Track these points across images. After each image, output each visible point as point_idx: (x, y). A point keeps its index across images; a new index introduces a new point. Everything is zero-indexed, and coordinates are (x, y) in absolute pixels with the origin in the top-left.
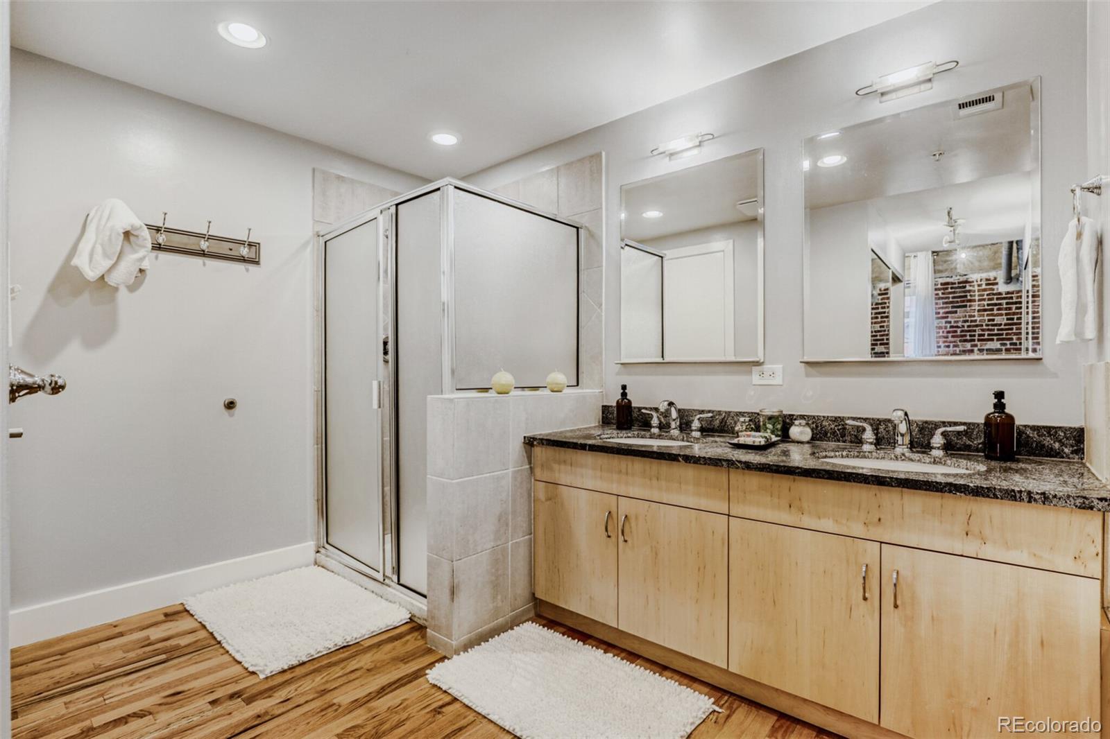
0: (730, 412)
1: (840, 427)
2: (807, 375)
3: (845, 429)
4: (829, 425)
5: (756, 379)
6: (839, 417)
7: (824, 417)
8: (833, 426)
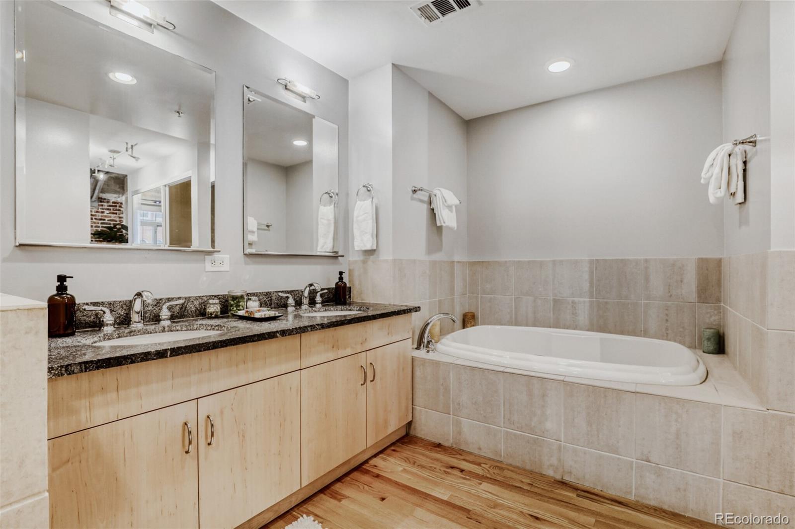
0: (190, 297)
1: (269, 299)
2: (246, 264)
3: (271, 299)
4: (263, 298)
5: (208, 267)
6: (269, 292)
7: (260, 293)
8: (265, 299)
